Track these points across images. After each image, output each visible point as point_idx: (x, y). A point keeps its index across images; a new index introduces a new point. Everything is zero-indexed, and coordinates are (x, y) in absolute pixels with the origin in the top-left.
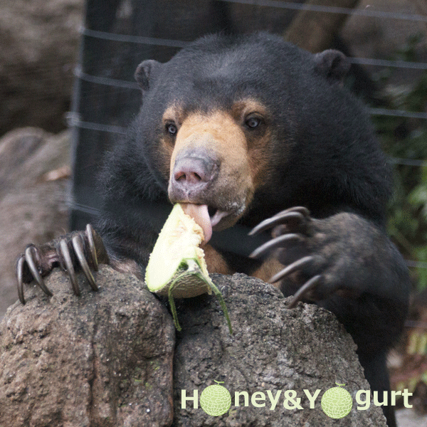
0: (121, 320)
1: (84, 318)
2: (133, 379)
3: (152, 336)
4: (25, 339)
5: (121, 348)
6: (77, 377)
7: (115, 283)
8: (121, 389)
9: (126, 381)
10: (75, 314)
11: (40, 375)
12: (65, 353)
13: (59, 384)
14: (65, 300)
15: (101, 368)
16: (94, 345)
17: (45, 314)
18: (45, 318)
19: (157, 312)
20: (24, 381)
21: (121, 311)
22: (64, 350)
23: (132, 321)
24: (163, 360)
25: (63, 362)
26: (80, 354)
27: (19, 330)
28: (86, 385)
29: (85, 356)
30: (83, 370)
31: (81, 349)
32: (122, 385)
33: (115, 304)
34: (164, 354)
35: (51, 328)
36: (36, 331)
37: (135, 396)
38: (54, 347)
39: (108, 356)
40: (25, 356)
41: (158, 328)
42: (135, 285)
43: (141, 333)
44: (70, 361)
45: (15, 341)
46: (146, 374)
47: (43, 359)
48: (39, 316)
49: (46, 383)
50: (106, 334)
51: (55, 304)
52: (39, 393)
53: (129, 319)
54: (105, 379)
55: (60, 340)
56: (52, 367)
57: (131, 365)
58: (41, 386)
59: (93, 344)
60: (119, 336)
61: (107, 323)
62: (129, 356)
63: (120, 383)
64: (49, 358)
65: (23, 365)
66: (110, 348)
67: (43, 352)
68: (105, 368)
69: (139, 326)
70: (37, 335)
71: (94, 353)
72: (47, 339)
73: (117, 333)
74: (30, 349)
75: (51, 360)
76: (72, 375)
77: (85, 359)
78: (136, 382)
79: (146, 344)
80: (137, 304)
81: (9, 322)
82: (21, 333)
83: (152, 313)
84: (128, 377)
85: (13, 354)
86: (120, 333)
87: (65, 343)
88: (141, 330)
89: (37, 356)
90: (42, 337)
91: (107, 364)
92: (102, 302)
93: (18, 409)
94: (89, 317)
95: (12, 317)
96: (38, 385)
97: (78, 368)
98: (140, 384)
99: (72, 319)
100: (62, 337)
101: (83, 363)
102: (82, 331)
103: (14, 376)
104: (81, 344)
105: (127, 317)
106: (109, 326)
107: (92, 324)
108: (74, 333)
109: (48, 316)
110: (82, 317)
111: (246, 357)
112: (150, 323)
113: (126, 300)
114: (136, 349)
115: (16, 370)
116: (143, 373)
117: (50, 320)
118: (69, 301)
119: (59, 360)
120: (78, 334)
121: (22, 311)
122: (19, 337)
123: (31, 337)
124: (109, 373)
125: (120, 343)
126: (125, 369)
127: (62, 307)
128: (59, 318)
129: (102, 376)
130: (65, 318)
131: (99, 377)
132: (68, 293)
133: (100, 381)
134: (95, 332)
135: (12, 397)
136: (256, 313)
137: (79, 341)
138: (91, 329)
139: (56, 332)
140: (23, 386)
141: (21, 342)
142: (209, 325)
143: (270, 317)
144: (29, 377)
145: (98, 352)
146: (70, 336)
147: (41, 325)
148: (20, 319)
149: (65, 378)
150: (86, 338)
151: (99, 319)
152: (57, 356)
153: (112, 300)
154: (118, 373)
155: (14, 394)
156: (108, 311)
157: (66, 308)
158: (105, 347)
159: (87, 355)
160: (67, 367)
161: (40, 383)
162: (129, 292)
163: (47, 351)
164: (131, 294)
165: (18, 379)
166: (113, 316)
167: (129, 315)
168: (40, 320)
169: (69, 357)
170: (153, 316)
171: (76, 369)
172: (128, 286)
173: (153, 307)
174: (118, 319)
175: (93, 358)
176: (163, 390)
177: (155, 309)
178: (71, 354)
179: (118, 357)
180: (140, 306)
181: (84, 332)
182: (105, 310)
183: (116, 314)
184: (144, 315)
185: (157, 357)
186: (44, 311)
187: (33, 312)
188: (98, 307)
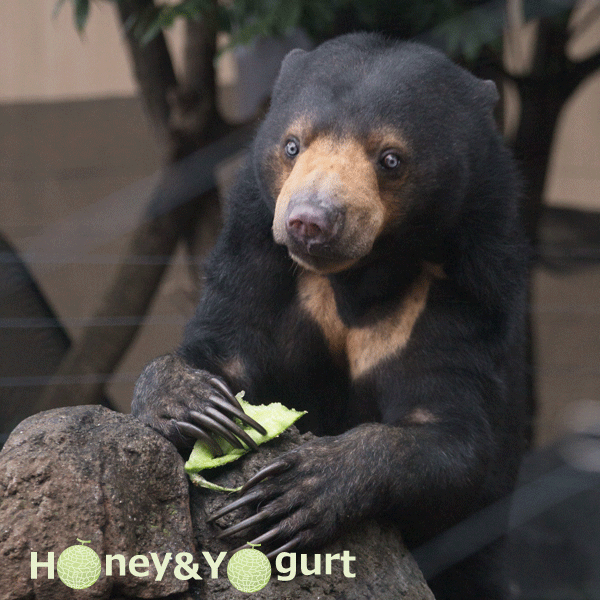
0: (130, 457)
1: (88, 458)
2: (148, 525)
3: (167, 475)
4: (19, 487)
5: (133, 488)
6: (87, 522)
7: (116, 420)
8: (138, 536)
9: (141, 527)
10: (77, 454)
11: (42, 525)
12: (71, 497)
13: (67, 533)
14: (63, 439)
15: (113, 511)
16: (104, 486)
17: (42, 457)
18: (42, 460)
19: (169, 449)
20: (25, 534)
21: (130, 446)
22: (70, 494)
23: (144, 457)
24: (179, 503)
25: (69, 507)
26: (88, 496)
27: (11, 478)
28: (99, 532)
29: (94, 498)
30: (94, 514)
31: (89, 491)
32: (139, 531)
33: (121, 440)
34: (180, 497)
35: (51, 471)
36: (33, 476)
37: (153, 544)
38: (57, 491)
39: (121, 496)
40: (21, 507)
41: (171, 465)
43: (154, 471)
44: (77, 506)
45: (6, 493)
46: (163, 519)
47: (45, 506)
48: (34, 459)
49: (50, 534)
50: (115, 473)
51: (53, 445)
52: (43, 545)
53: (139, 455)
54: (120, 524)
55: (64, 483)
56: (57, 514)
57: (146, 508)
58: (45, 537)
59: (102, 485)
60: (130, 474)
61: (116, 461)
62: (143, 497)
63: (136, 529)
64: (52, 504)
65: (21, 517)
66: (122, 489)
67: (44, 498)
68: (118, 511)
69: (151, 463)
70: (35, 481)
71: (104, 495)
72: (48, 483)
73: (127, 471)
74: (27, 499)
75: (55, 507)
76: (81, 521)
77: (95, 502)
78: (153, 528)
79: (160, 484)
80: (146, 438)
82: (14, 480)
83: (164, 449)
84: (143, 523)
85: (4, 509)
86: (131, 471)
87: (70, 485)
88: (153, 468)
89: (37, 505)
90: (41, 482)
91: (120, 506)
92: (106, 439)
93: (18, 569)
94: (93, 456)
96: (41, 538)
97: (87, 512)
98: (158, 531)
99: (74, 459)
100: (65, 480)
101: (93, 506)
102: (88, 471)
103: (11, 531)
104: (88, 485)
105: (137, 453)
106: (118, 464)
107: (98, 463)
108: (79, 474)
109: (46, 458)
110: (85, 456)
112: (163, 460)
113: (133, 435)
114: (151, 491)
115: (12, 524)
116: (159, 518)
117: (49, 461)
118: (68, 440)
119: (64, 505)
120: (84, 474)
121: (11, 459)
122: (12, 486)
123: (27, 484)
124: (123, 517)
125: (132, 483)
126: (139, 514)
127: (61, 447)
128: (60, 459)
129: (116, 521)
130: (66, 459)
131: (113, 523)
132: (65, 432)
133: (114, 526)
134: (102, 471)
135: (12, 554)
137: (85, 482)
138: (98, 469)
139: (57, 475)
140: (24, 539)
141: (15, 493)
144: (30, 529)
145: (108, 493)
146: (74, 478)
147: (39, 468)
148: (12, 466)
149: (73, 526)
150: (92, 478)
151: (105, 458)
152: (61, 502)
153: (118, 435)
154: (133, 517)
155: (13, 550)
156: (114, 447)
157: (65, 448)
158: (116, 487)
159: (97, 498)
160: (74, 513)
161: (44, 534)
163: (49, 496)
165: (17, 533)
166: (121, 453)
167: (139, 450)
168: (37, 463)
169: (76, 501)
170: (165, 452)
171: (85, 514)
173: (164, 442)
174: (127, 456)
175: (103, 501)
176: (184, 537)
177: (166, 444)
178: (78, 497)
179: (131, 499)
180: (150, 440)
181: (90, 473)
182: (111, 448)
183: (124, 450)
184: (156, 451)
185: (173, 499)
186: (41, 453)
187: (25, 457)
188: (102, 444)
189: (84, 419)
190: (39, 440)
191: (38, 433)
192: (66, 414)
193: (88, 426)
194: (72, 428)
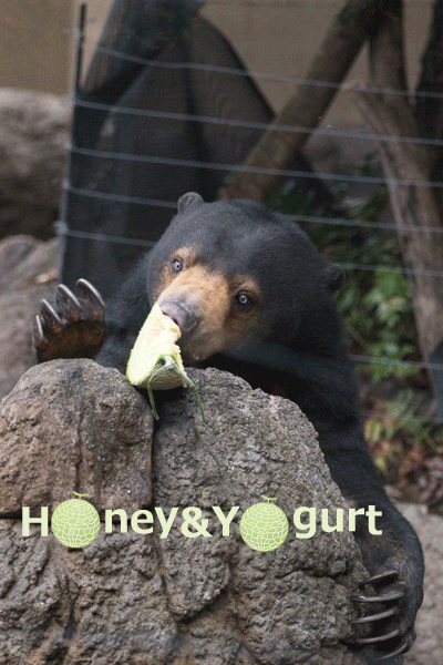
0: (104, 410)
1: (71, 408)
2: (115, 463)
3: (133, 424)
4: (18, 426)
5: (105, 435)
6: (65, 461)
7: (100, 377)
8: (105, 472)
9: (109, 465)
10: (63, 405)
11: (31, 459)
12: (54, 440)
13: (49, 467)
14: (54, 391)
15: (87, 453)
16: (81, 433)
17: (36, 404)
18: (36, 407)
19: (137, 403)
20: (17, 464)
21: (105, 401)
22: (53, 437)
23: (115, 411)
24: (142, 446)
25: (52, 447)
26: (67, 440)
27: (12, 418)
28: (73, 468)
29: (72, 442)
30: (71, 455)
31: (69, 436)
32: (106, 469)
33: (99, 396)
34: (143, 441)
35: (41, 417)
36: (28, 420)
37: (117, 479)
38: (44, 434)
39: (93, 442)
40: (18, 442)
41: (138, 417)
42: (117, 378)
43: (123, 421)
44: (58, 447)
45: (9, 429)
46: (128, 458)
47: (34, 445)
48: (30, 406)
49: (37, 466)
50: (91, 422)
51: (46, 396)
52: (30, 475)
53: (111, 409)
54: (90, 463)
55: (50, 428)
56: (42, 452)
57: (114, 450)
58: (32, 469)
59: (79, 431)
60: (103, 424)
61: (92, 412)
62: (112, 442)
63: (104, 466)
64: (39, 444)
65: (16, 450)
66: (95, 435)
67: (34, 438)
68: (90, 453)
69: (121, 415)
70: (29, 423)
71: (80, 440)
72: (38, 426)
73: (101, 421)
74: (22, 436)
75: (42, 446)
76: (60, 460)
77: (73, 445)
78: (118, 466)
79: (127, 431)
80: (119, 395)
81: (3, 411)
82: (14, 421)
83: (133, 404)
84: (111, 461)
85: (7, 440)
86: (104, 421)
87: (54, 430)
88: (123, 419)
89: (28, 442)
90: (34, 425)
91: (92, 449)
92: (87, 394)
93: (11, 490)
94: (75, 407)
95: (6, 407)
96: (29, 469)
97: (66, 453)
98: (122, 468)
99: (60, 409)
100: (52, 425)
101: (70, 448)
102: (69, 420)
103: (8, 460)
104: (68, 431)
105: (110, 407)
106: (94, 415)
107: (78, 413)
108: (62, 422)
109: (39, 406)
110: (69, 407)
112: (131, 413)
113: (109, 392)
114: (119, 436)
115: (10, 454)
116: (125, 458)
117: (40, 409)
118: (58, 392)
119: (48, 445)
120: (66, 422)
121: (15, 401)
122: (12, 425)
123: (23, 425)
124: (94, 458)
125: (104, 430)
126: (108, 454)
127: (51, 398)
128: (49, 408)
129: (88, 460)
130: (55, 408)
131: (85, 461)
132: (57, 385)
133: (86, 464)
134: (81, 421)
135: (6, 479)
136: (226, 404)
137: (67, 429)
138: (78, 418)
139: (46, 421)
140: (16, 469)
141: (15, 430)
142: (184, 414)
144: (22, 461)
145: (84, 439)
146: (58, 425)
147: (32, 413)
148: (14, 409)
149: (54, 462)
150: (73, 425)
151: (85, 409)
152: (46, 442)
153: (97, 392)
154: (102, 458)
155: (8, 476)
156: (93, 403)
157: (55, 399)
158: (90, 434)
159: (74, 442)
160: (56, 452)
161: (32, 466)
162: (112, 384)
163: (38, 438)
164: (114, 387)
165: (11, 463)
166: (98, 406)
167: (112, 405)
168: (32, 409)
169: (58, 443)
170: (134, 406)
171: (64, 454)
172: (111, 379)
173: (134, 398)
174: (102, 409)
175: (79, 444)
176: (142, 473)
177: (136, 400)
178: (59, 440)
179: (102, 443)
180: (122, 397)
181: (71, 421)
182: (91, 401)
183: (100, 404)
184: (127, 405)
185: (137, 443)
186: (35, 402)
187: (24, 402)
188: (84, 397)
189: (75, 373)
190: (37, 389)
191: (37, 383)
192: (62, 368)
193: (77, 380)
194: (63, 382)
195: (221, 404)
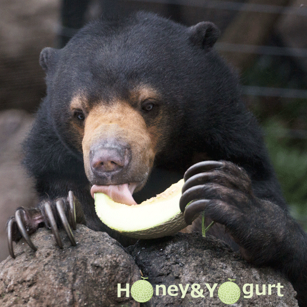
0: (96, 270)
1: (65, 269)
4: (15, 288)
5: (96, 294)
7: (90, 240)
10: (57, 266)
12: (49, 299)
14: (48, 254)
16: (74, 292)
17: (32, 267)
18: (32, 269)
21: (96, 262)
22: (48, 297)
23: (105, 271)
24: (132, 303)
26: (61, 299)
27: (10, 280)
29: (66, 301)
31: (63, 295)
33: (90, 257)
35: (37, 279)
36: (25, 281)
38: (40, 294)
39: (85, 300)
40: (16, 302)
41: (127, 276)
42: (107, 241)
43: (113, 281)
45: (7, 290)
47: (31, 305)
48: (27, 268)
50: (83, 282)
51: (41, 258)
53: (102, 269)
55: (45, 288)
59: (73, 290)
60: (94, 283)
61: (85, 273)
62: (103, 300)
64: (36, 304)
66: (87, 294)
67: (31, 298)
69: (111, 275)
70: (26, 285)
71: (73, 298)
72: (34, 287)
73: (92, 281)
74: (20, 297)
75: (38, 305)
77: (66, 303)
80: (109, 256)
81: (2, 274)
82: (12, 283)
83: (122, 264)
85: (5, 301)
86: (95, 281)
87: (49, 290)
88: (113, 278)
89: (25, 302)
90: (30, 286)
92: (80, 256)
94: (69, 268)
95: (5, 270)
99: (54, 270)
100: (46, 286)
102: (63, 280)
104: (62, 291)
105: (101, 267)
106: (86, 275)
107: (71, 274)
108: (57, 282)
109: (34, 268)
110: (63, 268)
111: (203, 302)
112: (120, 273)
113: (99, 254)
114: (109, 295)
117: (36, 271)
118: (52, 255)
119: (44, 305)
120: (60, 282)
121: (12, 265)
122: (10, 286)
123: (20, 286)
125: (95, 290)
127: (46, 260)
128: (44, 270)
130: (49, 270)
132: (51, 248)
134: (74, 280)
136: (210, 265)
137: (61, 288)
138: (71, 279)
139: (42, 281)
141: (12, 291)
142: (171, 275)
143: (222, 268)
145: (77, 298)
146: (53, 285)
147: (29, 275)
148: (11, 271)
150: (66, 286)
151: (77, 270)
152: (42, 302)
153: (88, 253)
156: (85, 264)
157: (49, 261)
158: (83, 293)
159: (68, 300)
162: (102, 247)
163: (34, 297)
164: (104, 249)
166: (89, 267)
167: (102, 266)
168: (28, 271)
169: (53, 302)
170: (123, 267)
172: (101, 242)
173: (123, 259)
174: (93, 269)
175: (73, 303)
177: (125, 260)
178: (54, 300)
179: (94, 301)
180: (112, 258)
181: (65, 281)
182: (82, 262)
183: (92, 265)
184: (115, 266)
187: (21, 265)
188: (76, 259)
195: (205, 265)
